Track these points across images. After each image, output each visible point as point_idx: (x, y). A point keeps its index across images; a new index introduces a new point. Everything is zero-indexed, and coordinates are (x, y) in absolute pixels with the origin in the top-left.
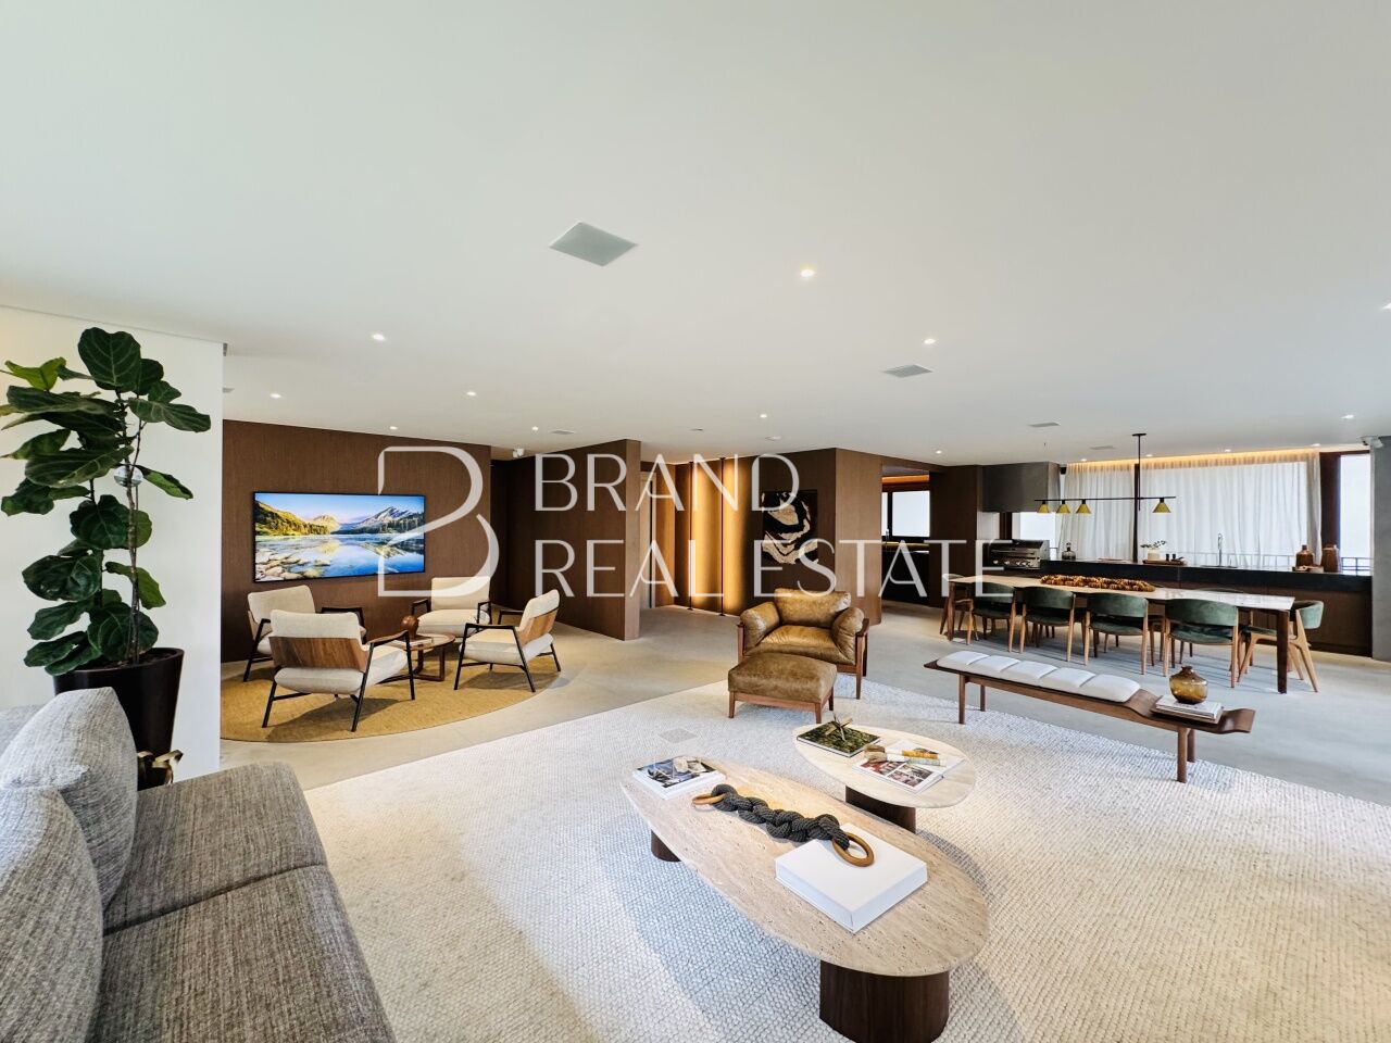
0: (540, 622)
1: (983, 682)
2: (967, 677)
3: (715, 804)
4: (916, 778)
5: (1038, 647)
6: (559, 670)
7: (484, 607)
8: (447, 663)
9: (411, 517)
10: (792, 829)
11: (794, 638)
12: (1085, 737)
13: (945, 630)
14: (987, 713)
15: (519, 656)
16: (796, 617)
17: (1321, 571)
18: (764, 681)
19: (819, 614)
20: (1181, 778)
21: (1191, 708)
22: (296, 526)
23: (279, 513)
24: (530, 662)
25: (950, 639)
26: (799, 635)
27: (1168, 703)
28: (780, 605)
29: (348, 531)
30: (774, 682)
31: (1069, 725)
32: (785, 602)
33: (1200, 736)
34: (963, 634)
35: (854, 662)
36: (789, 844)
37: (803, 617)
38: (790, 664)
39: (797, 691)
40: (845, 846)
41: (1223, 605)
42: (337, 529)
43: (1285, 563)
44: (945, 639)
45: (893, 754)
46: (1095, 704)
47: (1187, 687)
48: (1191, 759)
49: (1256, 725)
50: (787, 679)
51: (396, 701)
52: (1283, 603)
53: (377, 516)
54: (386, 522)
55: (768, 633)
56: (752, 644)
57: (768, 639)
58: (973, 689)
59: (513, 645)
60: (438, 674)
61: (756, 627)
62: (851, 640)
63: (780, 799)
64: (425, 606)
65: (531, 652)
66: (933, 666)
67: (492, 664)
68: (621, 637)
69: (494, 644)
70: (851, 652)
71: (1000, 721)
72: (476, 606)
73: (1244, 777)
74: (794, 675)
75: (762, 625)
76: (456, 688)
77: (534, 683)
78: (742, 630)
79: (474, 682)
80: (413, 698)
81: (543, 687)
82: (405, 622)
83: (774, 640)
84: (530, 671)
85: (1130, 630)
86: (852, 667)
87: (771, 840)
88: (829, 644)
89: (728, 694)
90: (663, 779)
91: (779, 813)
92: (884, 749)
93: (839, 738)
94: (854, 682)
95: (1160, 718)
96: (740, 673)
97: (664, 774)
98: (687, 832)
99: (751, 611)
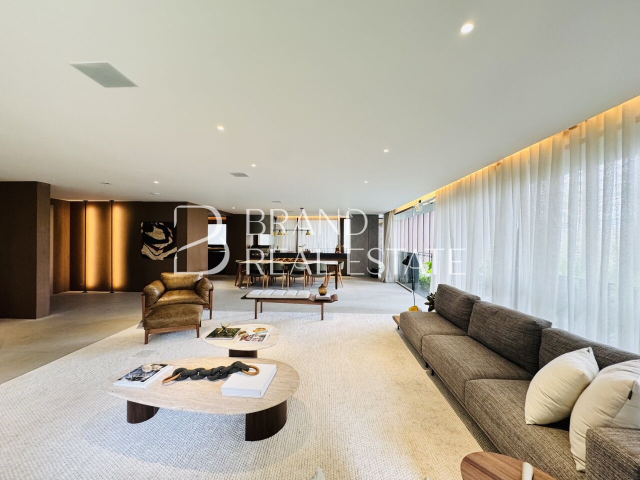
1: (262, 300)
2: (258, 300)
3: (175, 380)
4: (262, 338)
5: (272, 286)
10: (220, 374)
11: (175, 297)
12: (295, 313)
13: (237, 284)
14: (263, 312)
16: (175, 286)
17: (340, 252)
18: (168, 320)
19: (188, 283)
20: (322, 319)
21: (324, 296)
25: (240, 287)
26: (179, 294)
27: (318, 297)
28: (165, 281)
30: (172, 319)
31: (289, 311)
32: (168, 279)
34: (245, 285)
35: (208, 303)
36: (221, 380)
37: (179, 285)
38: (181, 308)
39: (186, 321)
40: (247, 370)
41: (324, 264)
43: (333, 251)
44: (238, 288)
45: (250, 333)
46: (300, 301)
47: (323, 291)
48: (324, 313)
49: (339, 298)
50: (181, 316)
52: (335, 263)
55: (161, 296)
56: (151, 303)
57: (161, 299)
58: (259, 303)
61: (153, 294)
62: (207, 293)
63: (208, 366)
66: (244, 298)
68: (33, 316)
70: (207, 298)
71: (270, 313)
73: (336, 314)
74: (185, 314)
75: (157, 292)
78: (144, 297)
83: (164, 299)
85: (300, 275)
86: (208, 306)
87: (211, 383)
88: (196, 296)
89: (142, 331)
90: (139, 379)
91: (212, 370)
92: (245, 332)
93: (224, 333)
94: (209, 311)
95: (318, 301)
96: (151, 320)
97: (138, 376)
98: (167, 396)
99: (151, 286)
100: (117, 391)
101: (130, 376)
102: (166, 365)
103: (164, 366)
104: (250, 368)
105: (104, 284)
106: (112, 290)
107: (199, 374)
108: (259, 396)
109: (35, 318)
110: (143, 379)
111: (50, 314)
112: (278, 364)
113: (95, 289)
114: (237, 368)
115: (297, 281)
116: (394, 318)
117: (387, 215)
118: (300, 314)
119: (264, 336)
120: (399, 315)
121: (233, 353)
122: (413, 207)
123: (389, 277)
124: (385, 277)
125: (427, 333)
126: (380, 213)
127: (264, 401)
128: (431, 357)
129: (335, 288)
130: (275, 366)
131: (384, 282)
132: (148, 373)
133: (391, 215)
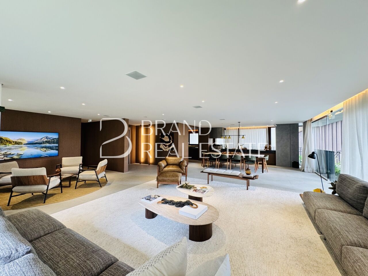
0: (103, 168)
1: (212, 174)
2: (209, 174)
3: (162, 203)
4: (203, 192)
6: (107, 181)
7: (81, 166)
8: (71, 182)
9: (54, 139)
10: (180, 205)
11: (171, 168)
12: (231, 184)
13: (203, 165)
14: (213, 181)
15: (97, 177)
16: (171, 163)
17: (268, 150)
18: (166, 178)
19: (176, 162)
20: (247, 189)
21: (249, 175)
22: (10, 142)
23: (3, 138)
24: (100, 179)
25: (204, 167)
26: (172, 167)
27: (245, 175)
28: (167, 160)
29: (31, 144)
30: (168, 178)
31: (228, 182)
32: (168, 160)
33: (250, 180)
34: (206, 166)
35: (185, 173)
36: (180, 208)
37: (173, 163)
38: (172, 174)
39: (173, 180)
40: (192, 205)
41: (254, 156)
42: (26, 143)
43: (263, 149)
44: (203, 167)
45: (198, 188)
46: (234, 177)
47: (248, 172)
48: (249, 186)
49: (259, 177)
50: (171, 177)
51: (56, 194)
52: (263, 156)
53: (41, 139)
54: (45, 141)
55: (165, 167)
56: (161, 170)
57: (165, 169)
58: (210, 176)
59: (95, 175)
60: (68, 185)
61: (162, 166)
62: (184, 168)
63: (176, 200)
64: (60, 166)
65: (100, 176)
66: (202, 172)
67: (85, 181)
68: (123, 172)
69: (88, 175)
70: (184, 170)
71: (217, 182)
72: (79, 165)
73: (257, 188)
74: (173, 176)
75: (163, 165)
76: (75, 189)
77: (101, 185)
78: (158, 167)
79: (81, 186)
80: (62, 192)
81: (104, 186)
82: (57, 171)
83: (166, 169)
84: (100, 182)
85: (238, 162)
86: (185, 174)
87: (176, 208)
88: (179, 169)
89: (156, 182)
90: (149, 200)
91: (177, 202)
92: (196, 188)
93: (187, 187)
94: (185, 177)
95: (244, 178)
96: (159, 177)
97: (149, 198)
98: (157, 209)
99: (161, 162)
100: (141, 203)
101: (146, 198)
102: (160, 196)
103: (159, 196)
104: (193, 205)
105: (147, 162)
106: (149, 164)
107: (172, 203)
108: (195, 219)
109: (124, 172)
110: (150, 200)
111: (128, 171)
112: (209, 206)
113: (143, 163)
114: (188, 203)
115: (237, 166)
116: (300, 195)
117: (305, 123)
118: (234, 185)
119: (205, 191)
120: (303, 194)
121: (191, 197)
122: (326, 116)
123: (307, 168)
124: (304, 167)
125: (321, 207)
126: (300, 122)
127: (197, 221)
128: (321, 225)
129: (262, 172)
130: (207, 206)
131: (303, 171)
132: (153, 198)
133: (308, 124)
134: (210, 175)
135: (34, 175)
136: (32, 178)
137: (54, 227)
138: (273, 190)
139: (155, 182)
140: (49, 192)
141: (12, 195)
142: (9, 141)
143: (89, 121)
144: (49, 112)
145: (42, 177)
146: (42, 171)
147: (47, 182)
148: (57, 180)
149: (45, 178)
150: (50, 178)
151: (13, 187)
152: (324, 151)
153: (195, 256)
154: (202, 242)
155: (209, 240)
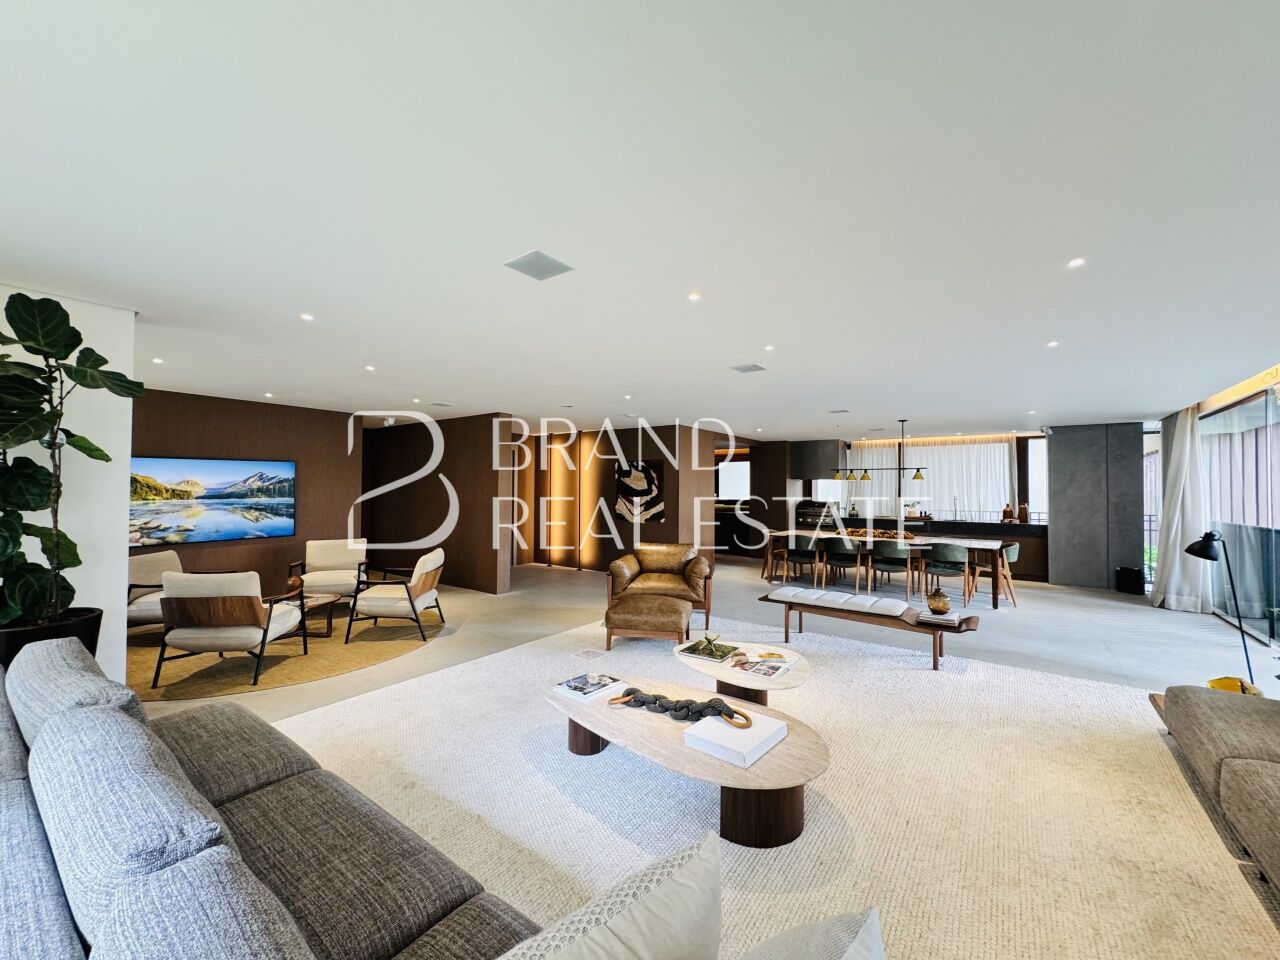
0: (430, 579)
1: (801, 609)
2: (791, 606)
3: (625, 703)
4: (771, 671)
5: (834, 585)
6: (443, 621)
7: (363, 568)
8: (335, 621)
9: (281, 482)
10: (689, 712)
11: (653, 583)
12: (872, 646)
13: (765, 575)
14: (804, 634)
15: (411, 608)
16: (654, 566)
17: (1017, 522)
18: (636, 618)
19: (673, 562)
20: (935, 667)
21: (941, 617)
22: (157, 491)
23: (138, 478)
24: (422, 613)
25: (770, 582)
26: (658, 580)
27: (926, 615)
28: (640, 556)
29: (215, 496)
30: (644, 618)
31: (861, 638)
32: (645, 554)
33: (947, 635)
34: (780, 578)
35: (703, 600)
36: (688, 723)
37: (660, 566)
38: (658, 601)
39: (663, 623)
40: (731, 717)
41: (958, 546)
42: (202, 494)
43: (996, 518)
44: (765, 583)
45: (752, 657)
46: (880, 619)
47: (938, 604)
48: (941, 655)
50: (656, 616)
51: (288, 657)
52: (995, 545)
53: (245, 482)
54: (255, 486)
55: (632, 579)
56: (620, 589)
57: (633, 585)
58: (794, 614)
59: (405, 599)
60: (325, 630)
61: (622, 575)
62: (702, 582)
63: (674, 695)
64: (299, 568)
65: (421, 604)
66: (765, 599)
67: (375, 618)
68: (494, 591)
69: (385, 598)
70: (701, 592)
71: (819, 636)
72: (357, 567)
73: (974, 664)
74: (662, 611)
75: (628, 573)
76: (346, 642)
77: (426, 633)
78: (611, 577)
79: (363, 636)
80: (306, 653)
81: (433, 636)
82: (290, 582)
83: (638, 585)
84: (422, 624)
85: (898, 568)
86: (701, 605)
87: (674, 722)
88: (683, 586)
89: (604, 630)
90: (581, 689)
91: (678, 702)
92: (744, 655)
93: (709, 650)
94: (703, 617)
95: (922, 625)
96: (614, 613)
97: (581, 686)
98: (610, 723)
99: (619, 562)
100: (554, 698)
101: (573, 684)
102: (617, 680)
103: (615, 680)
104: (736, 715)
105: (570, 559)
106: (580, 567)
107: (658, 704)
108: (741, 765)
109: (495, 593)
110: (585, 691)
111: (511, 590)
112: (793, 724)
113: (561, 563)
114: (715, 709)
115: (896, 580)
116: (1152, 698)
117: (1170, 421)
118: (883, 649)
119: (777, 669)
120: (1163, 693)
121: (724, 688)
123: (1179, 593)
124: (1165, 592)
125: (1244, 752)
126: (1152, 417)
127: (748, 775)
128: (1243, 820)
129: (991, 607)
130: (783, 723)
131: (1162, 605)
132: (593, 685)
133: (1184, 426)
134: (792, 612)
135: (226, 593)
136: (221, 605)
137: (285, 764)
138: (1038, 676)
139: (599, 629)
140: (269, 651)
141: (166, 656)
142: (156, 489)
143: (386, 424)
144: (268, 395)
145: (249, 601)
146: (248, 584)
147: (262, 618)
148: (291, 612)
149: (256, 605)
150: (271, 607)
151: (168, 630)
152: (1255, 529)
153: (744, 896)
154: (768, 850)
155: (793, 843)
